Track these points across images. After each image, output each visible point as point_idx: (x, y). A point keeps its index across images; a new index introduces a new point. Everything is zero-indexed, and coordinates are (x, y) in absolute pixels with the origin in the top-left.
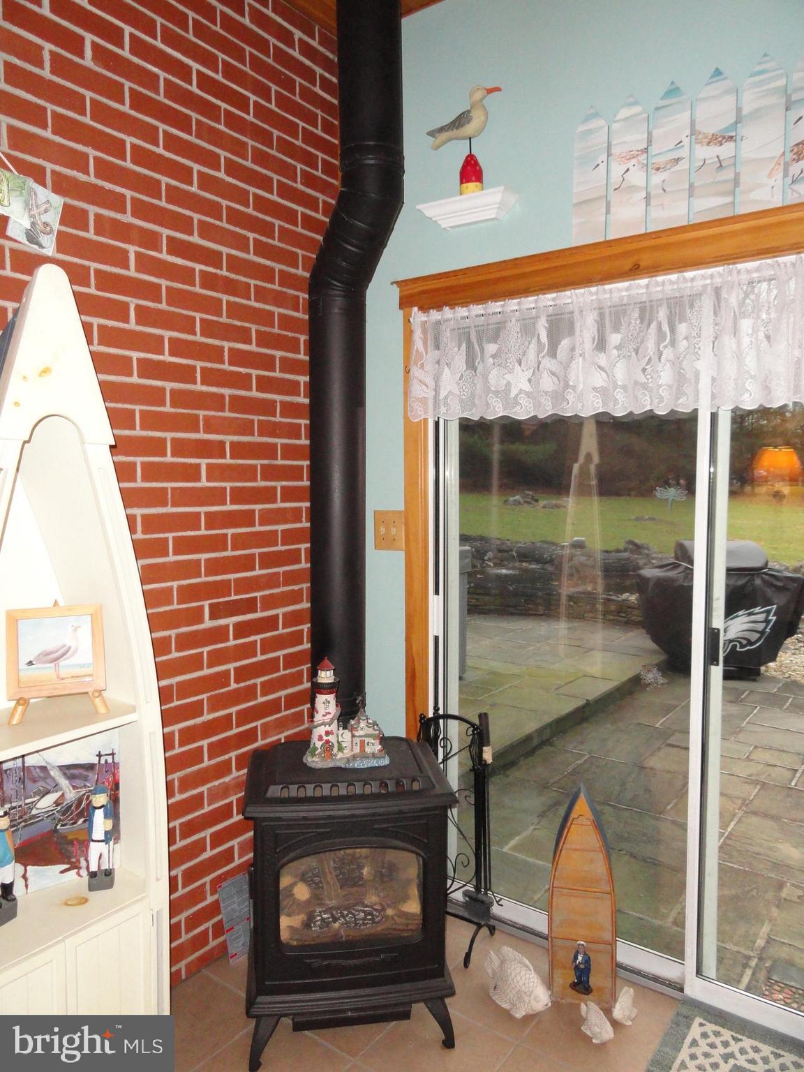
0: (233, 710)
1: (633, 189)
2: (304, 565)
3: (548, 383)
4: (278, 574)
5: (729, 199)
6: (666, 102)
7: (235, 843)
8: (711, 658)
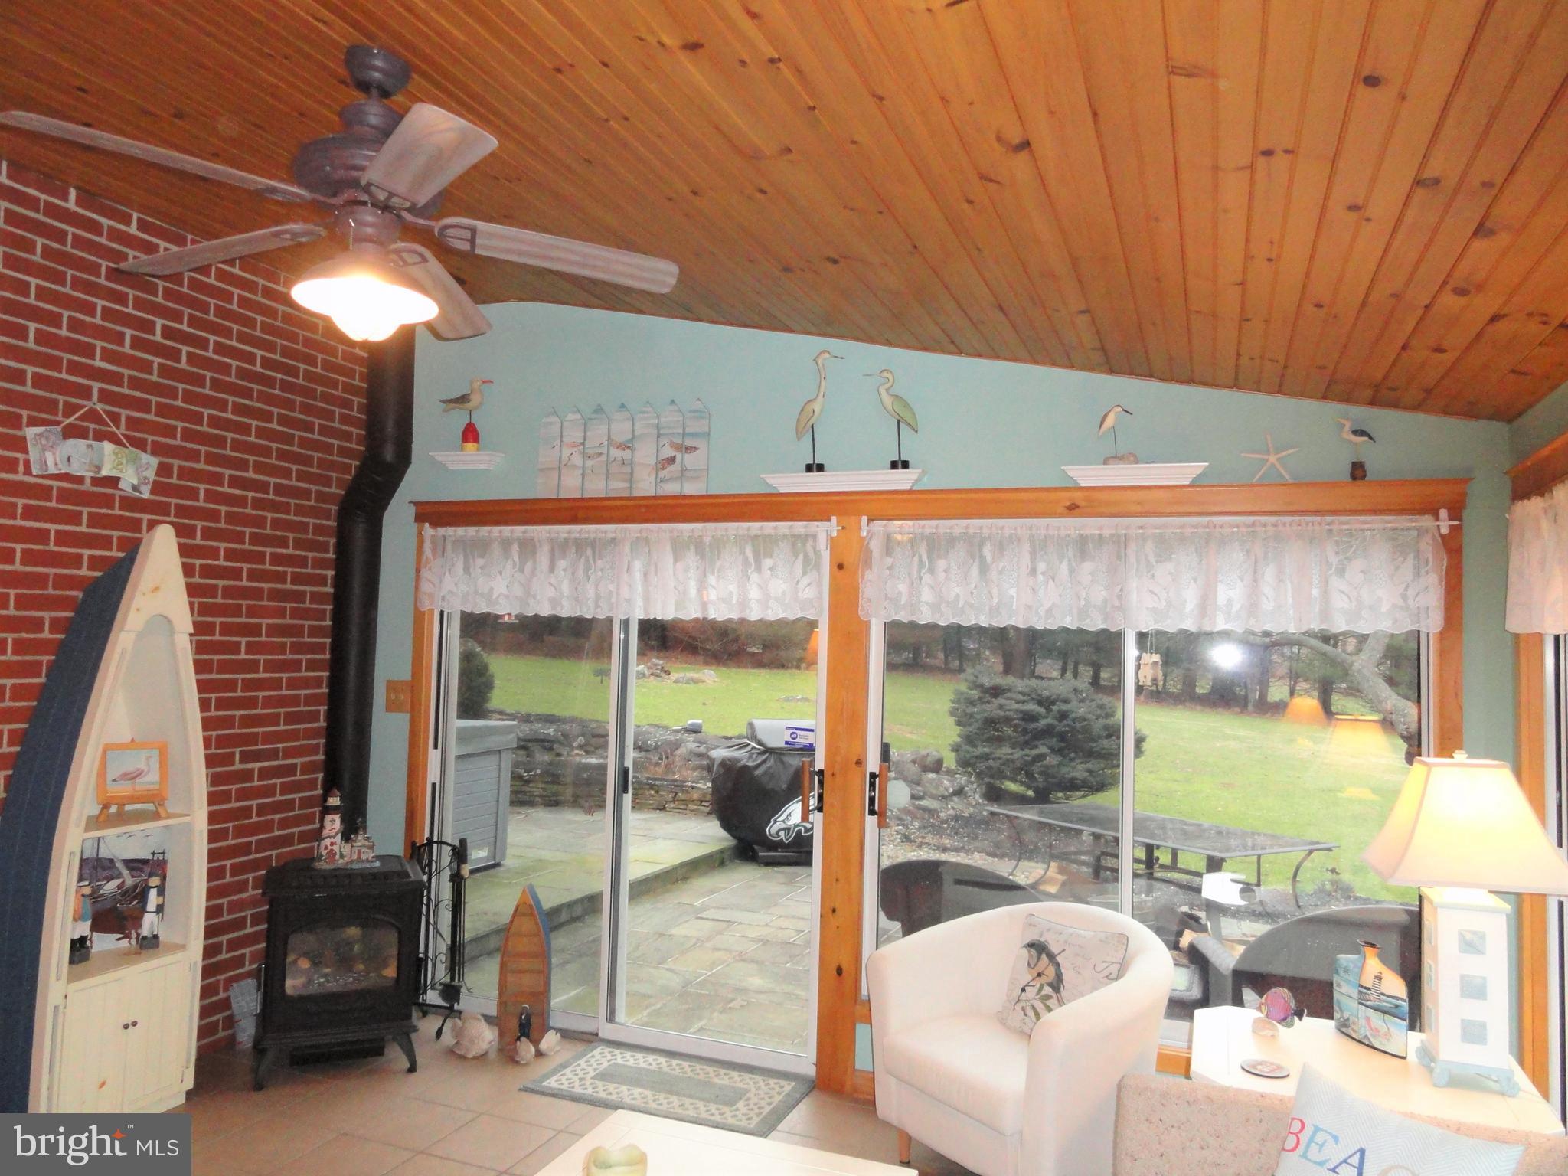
0: (253, 839)
1: (575, 467)
2: (322, 723)
3: (518, 591)
4: (299, 729)
5: (628, 485)
6: (593, 416)
7: (247, 951)
8: (624, 787)
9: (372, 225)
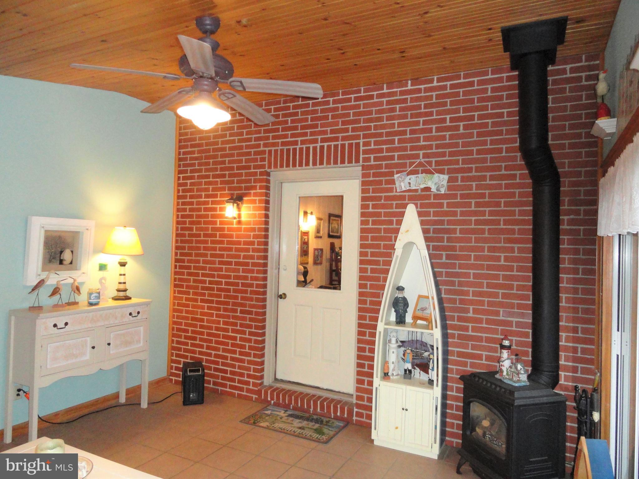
9: (206, 85)
